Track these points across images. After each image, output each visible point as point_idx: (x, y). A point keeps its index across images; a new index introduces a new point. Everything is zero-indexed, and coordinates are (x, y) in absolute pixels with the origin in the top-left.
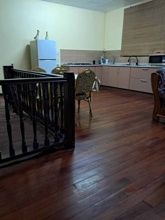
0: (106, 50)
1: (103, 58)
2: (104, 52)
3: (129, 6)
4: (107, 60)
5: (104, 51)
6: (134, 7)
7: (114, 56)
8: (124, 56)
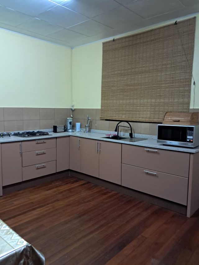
0: (75, 108)
1: (71, 121)
2: (73, 111)
3: (111, 39)
4: (78, 125)
5: (73, 108)
6: (119, 39)
7: (89, 119)
8: (106, 120)
